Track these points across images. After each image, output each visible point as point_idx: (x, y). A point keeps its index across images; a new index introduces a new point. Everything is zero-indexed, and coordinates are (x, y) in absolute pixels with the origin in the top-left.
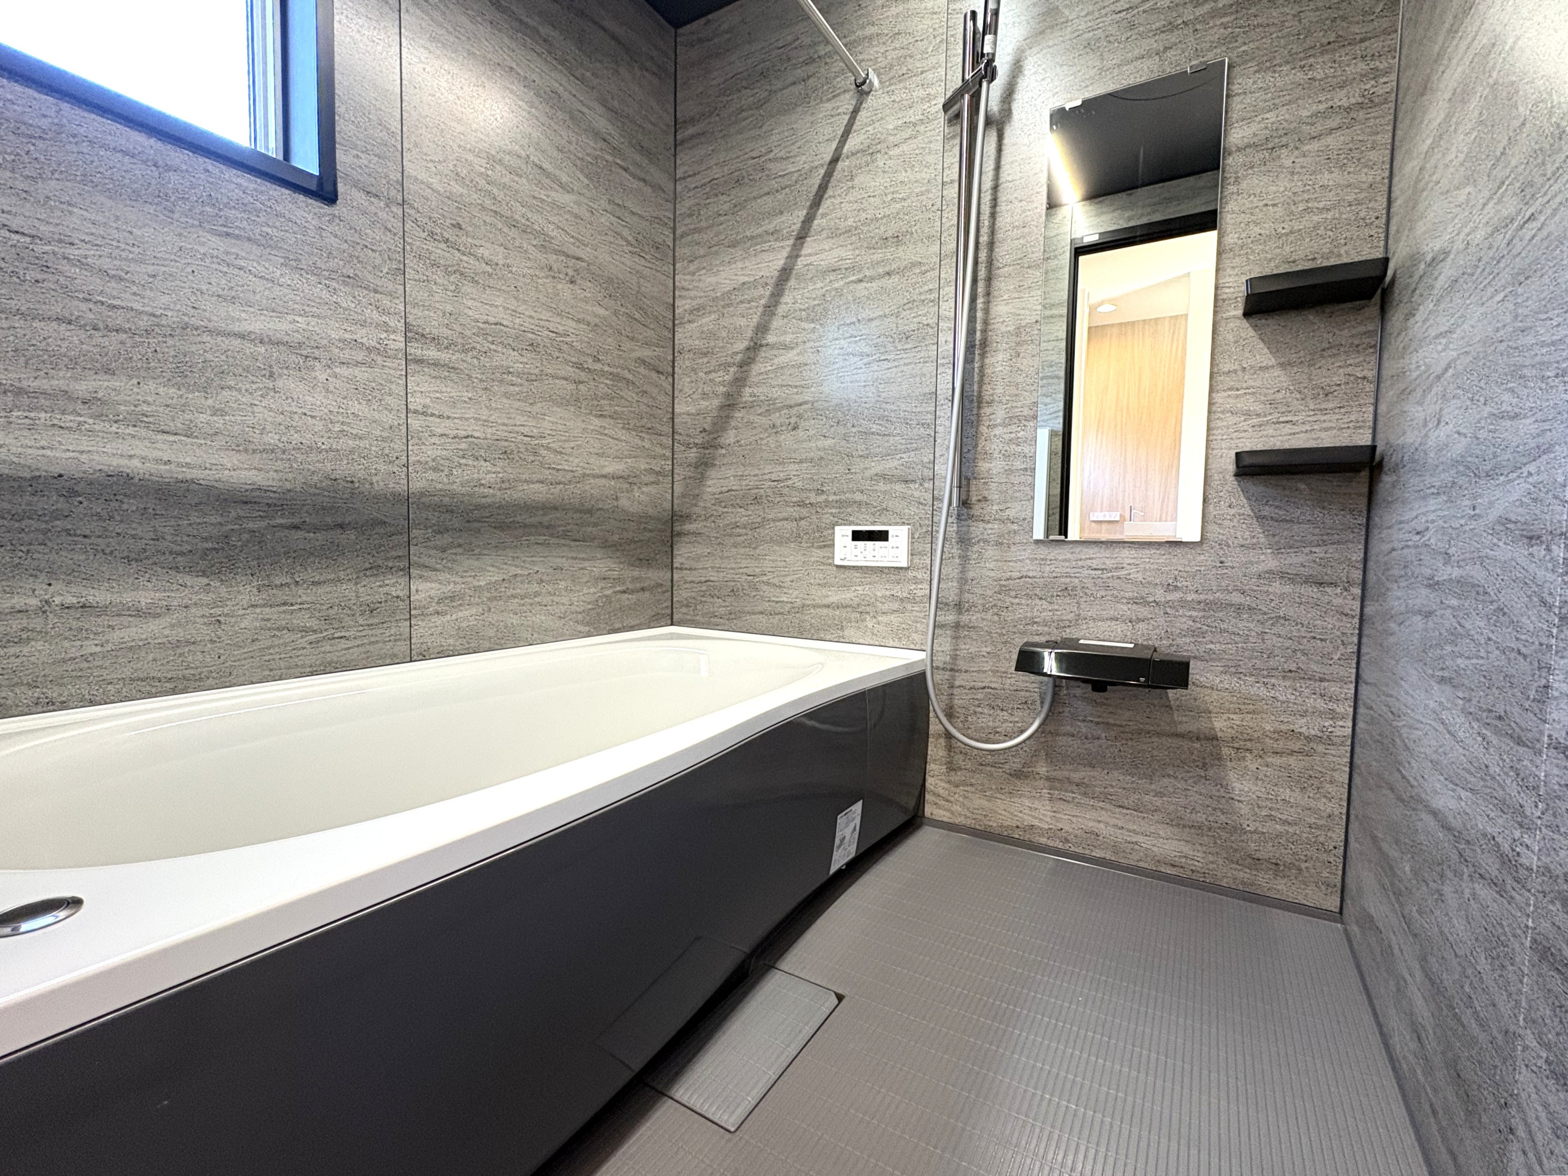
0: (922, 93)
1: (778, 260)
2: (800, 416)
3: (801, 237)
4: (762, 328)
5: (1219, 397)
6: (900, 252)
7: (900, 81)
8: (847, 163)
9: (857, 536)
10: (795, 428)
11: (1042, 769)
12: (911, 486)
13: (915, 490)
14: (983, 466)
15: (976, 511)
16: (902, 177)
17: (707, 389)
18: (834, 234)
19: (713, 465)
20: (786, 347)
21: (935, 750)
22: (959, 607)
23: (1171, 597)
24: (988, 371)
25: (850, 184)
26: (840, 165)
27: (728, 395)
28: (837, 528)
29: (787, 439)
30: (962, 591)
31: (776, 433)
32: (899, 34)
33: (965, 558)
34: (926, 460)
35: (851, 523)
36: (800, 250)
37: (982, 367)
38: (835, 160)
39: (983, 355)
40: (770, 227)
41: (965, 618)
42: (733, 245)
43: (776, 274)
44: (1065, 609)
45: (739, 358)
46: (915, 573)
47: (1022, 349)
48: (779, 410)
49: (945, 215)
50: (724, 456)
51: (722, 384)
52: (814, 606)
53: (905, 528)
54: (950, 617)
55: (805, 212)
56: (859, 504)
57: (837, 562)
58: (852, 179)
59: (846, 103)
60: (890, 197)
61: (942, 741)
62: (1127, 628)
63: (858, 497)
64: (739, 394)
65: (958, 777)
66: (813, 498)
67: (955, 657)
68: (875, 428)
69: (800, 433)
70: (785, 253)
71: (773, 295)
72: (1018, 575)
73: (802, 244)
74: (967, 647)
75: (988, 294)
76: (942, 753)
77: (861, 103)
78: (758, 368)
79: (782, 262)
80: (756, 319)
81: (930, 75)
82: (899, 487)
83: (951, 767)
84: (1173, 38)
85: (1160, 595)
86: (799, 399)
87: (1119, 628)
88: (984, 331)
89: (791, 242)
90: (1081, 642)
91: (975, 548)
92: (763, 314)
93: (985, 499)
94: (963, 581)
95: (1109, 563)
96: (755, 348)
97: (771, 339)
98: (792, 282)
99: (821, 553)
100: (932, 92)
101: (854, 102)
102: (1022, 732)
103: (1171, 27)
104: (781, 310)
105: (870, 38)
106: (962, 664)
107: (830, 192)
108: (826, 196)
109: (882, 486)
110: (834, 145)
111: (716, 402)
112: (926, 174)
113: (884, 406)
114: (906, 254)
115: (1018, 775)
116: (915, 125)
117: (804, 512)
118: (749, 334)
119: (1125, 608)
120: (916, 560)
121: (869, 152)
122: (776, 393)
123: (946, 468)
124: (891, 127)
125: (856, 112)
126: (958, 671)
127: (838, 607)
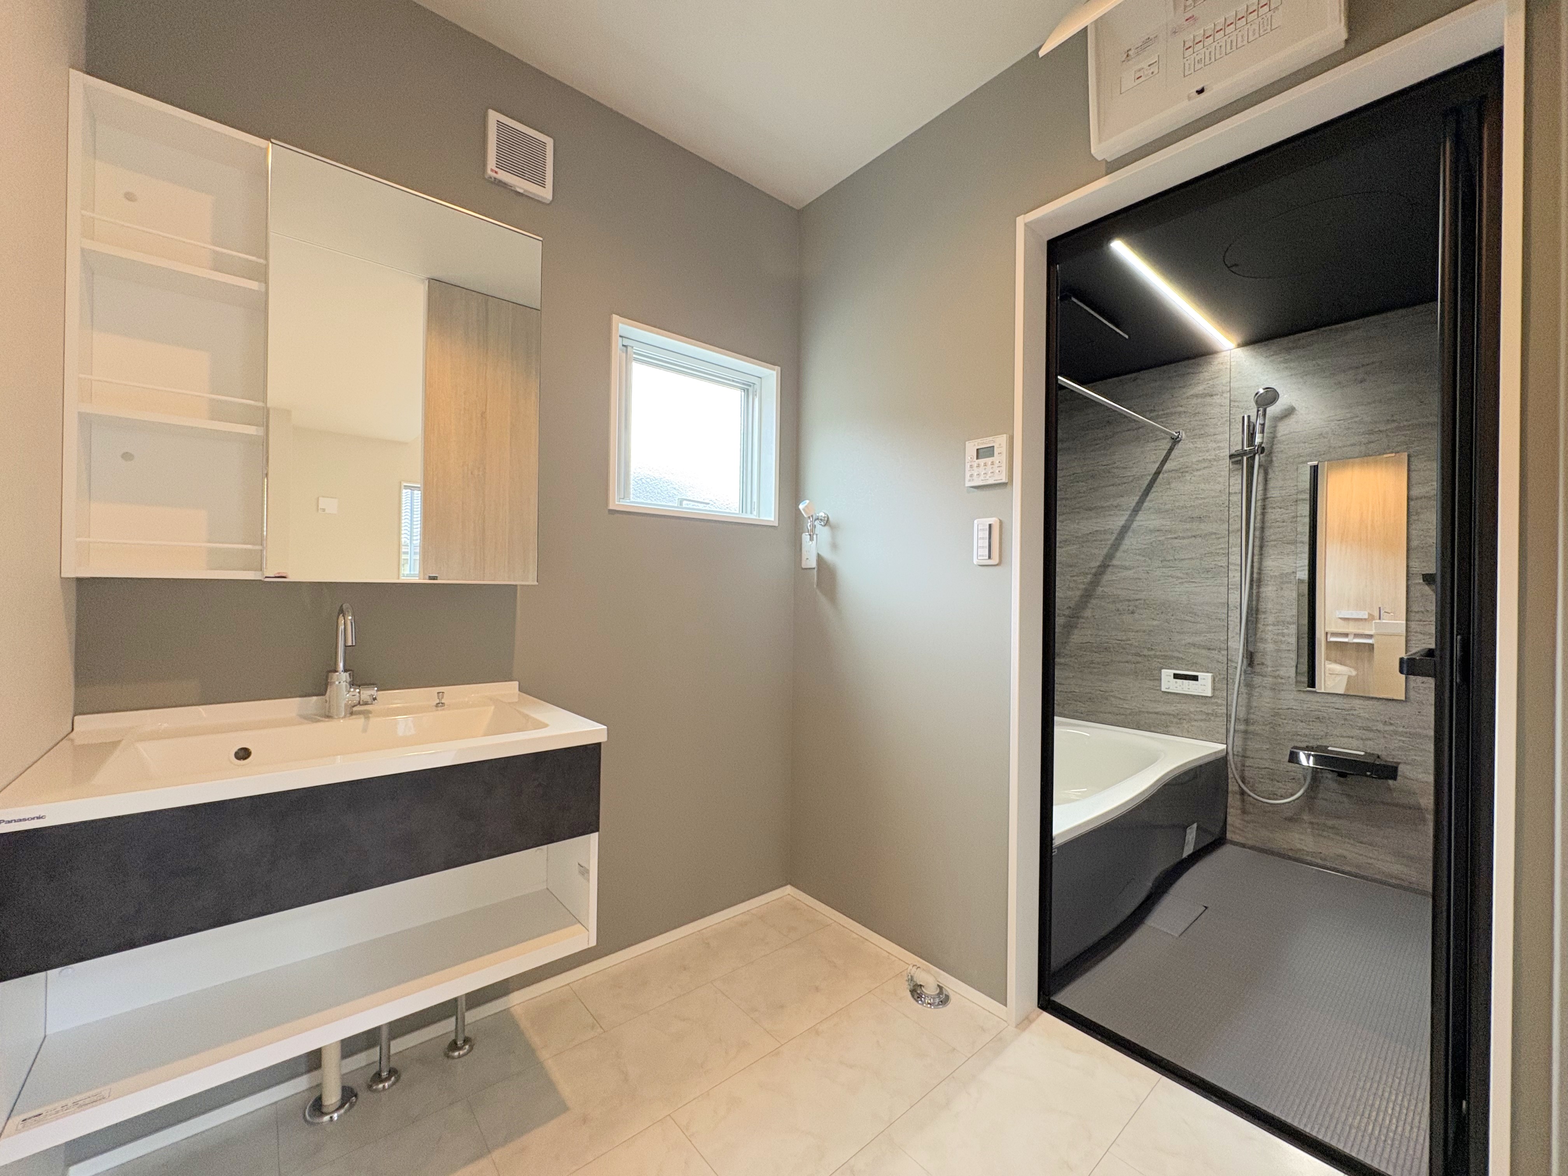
0: (1214, 445)
1: (1121, 521)
2: (1136, 606)
3: (1136, 510)
4: (1110, 556)
5: (1413, 625)
6: (1202, 526)
7: (1200, 438)
8: (1166, 475)
9: (1176, 676)
10: (1133, 613)
11: (1306, 817)
12: (1213, 652)
13: (1214, 654)
14: (1261, 646)
15: (1258, 669)
16: (1202, 486)
17: (1072, 585)
18: (1159, 511)
19: (1076, 627)
20: (1126, 568)
21: (1233, 801)
22: (1247, 721)
23: (1387, 728)
24: (1263, 595)
25: (1168, 486)
26: (1161, 476)
27: (1086, 590)
28: (1163, 671)
29: (1127, 618)
30: (1248, 713)
31: (1120, 614)
32: (1198, 413)
33: (1250, 695)
34: (1222, 638)
35: (1171, 669)
36: (1135, 517)
37: (1258, 592)
38: (1158, 473)
39: (1259, 587)
40: (1115, 503)
41: (1251, 728)
42: (1090, 509)
43: (1120, 528)
44: (1318, 729)
45: (1094, 571)
46: (1216, 700)
47: (1284, 586)
48: (1121, 601)
49: (1231, 510)
50: (1084, 623)
51: (1083, 583)
52: (1148, 712)
53: (1210, 675)
54: (1242, 727)
55: (1138, 498)
56: (1178, 658)
57: (1163, 689)
58: (1169, 484)
59: (1166, 445)
60: (1194, 496)
61: (1238, 796)
62: (1359, 743)
63: (1176, 654)
64: (1094, 590)
65: (1247, 818)
66: (1146, 652)
67: (1245, 750)
68: (1187, 618)
69: (1136, 616)
70: (1125, 518)
71: (1116, 539)
72: (1286, 707)
73: (1137, 514)
74: (1252, 745)
75: (1261, 554)
76: (1238, 803)
77: (1174, 446)
78: (1107, 577)
79: (1123, 522)
80: (1105, 551)
81: (1219, 437)
82: (1204, 652)
83: (1244, 812)
84: (1373, 437)
85: (1380, 726)
86: (1137, 597)
87: (1355, 743)
88: (1259, 574)
89: (1129, 513)
90: (1330, 748)
91: (1257, 690)
92: (1111, 548)
93: (1263, 664)
94: (1249, 707)
95: (1347, 706)
96: (1104, 567)
97: (1115, 562)
98: (1130, 534)
99: (1150, 684)
100: (1221, 445)
101: (1170, 444)
102: (1292, 795)
103: (1371, 432)
104: (1123, 547)
105: (1180, 413)
106: (1249, 753)
107: (1153, 490)
109: (1192, 650)
110: (1157, 465)
111: (1078, 593)
112: (1218, 487)
113: (1193, 606)
114: (1206, 527)
115: (1290, 819)
116: (1210, 461)
117: (1139, 659)
118: (1101, 559)
119: (1358, 731)
120: (1217, 693)
121: (1182, 471)
122: (1119, 592)
123: (1237, 645)
124: (1194, 460)
125: (1171, 449)
126: (1247, 757)
127: (1164, 714)
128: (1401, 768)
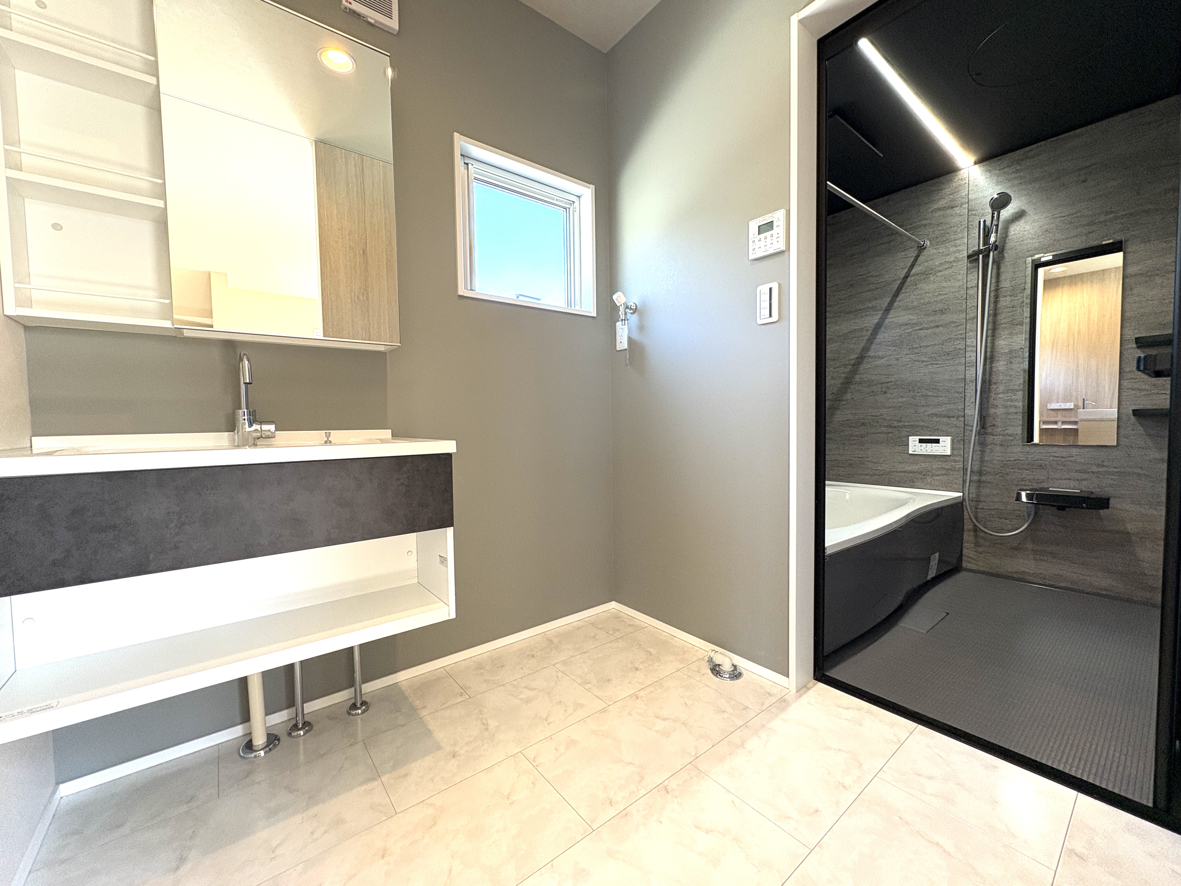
0: (954, 249)
1: (875, 320)
2: (888, 388)
3: (888, 310)
4: (866, 349)
5: (1125, 383)
6: (944, 317)
7: (942, 244)
8: (913, 278)
9: (921, 441)
10: (885, 393)
11: (1029, 546)
12: (952, 419)
13: (954, 421)
14: (992, 411)
15: (989, 430)
16: (944, 284)
17: (835, 375)
18: (907, 309)
19: (838, 409)
20: (880, 358)
21: (968, 537)
22: (980, 473)
23: (1100, 470)
24: (994, 369)
25: (915, 287)
26: (909, 279)
27: (846, 378)
28: (910, 438)
29: (880, 398)
30: (981, 466)
31: (874, 395)
32: (941, 223)
33: (983, 452)
34: (960, 408)
35: (917, 435)
36: (887, 315)
37: (991, 368)
38: (906, 277)
39: (992, 362)
40: (870, 305)
41: (984, 478)
42: (850, 312)
43: (874, 326)
44: (1041, 475)
45: (852, 362)
46: (954, 458)
47: (1013, 361)
48: (876, 385)
49: (968, 301)
50: (844, 405)
51: (844, 373)
52: (897, 472)
53: (949, 438)
54: (975, 478)
55: (889, 299)
56: (922, 427)
57: (910, 452)
58: (916, 285)
59: (913, 253)
60: (937, 293)
61: (972, 533)
62: (1076, 483)
63: (921, 423)
64: (853, 378)
65: (980, 549)
66: (896, 424)
67: (978, 496)
68: (930, 394)
69: (889, 395)
70: (878, 317)
71: (871, 334)
72: (1014, 459)
73: (888, 313)
74: (985, 491)
75: (993, 336)
76: (972, 538)
77: (921, 253)
78: (864, 366)
79: (877, 321)
80: (862, 345)
81: (958, 242)
82: (945, 420)
83: (977, 545)
84: (1093, 228)
85: (1095, 469)
86: (889, 380)
87: (1072, 484)
88: (992, 352)
89: (882, 312)
90: (1050, 489)
91: (989, 447)
92: (867, 343)
93: (994, 425)
94: (982, 461)
96: (861, 358)
97: (871, 353)
98: (883, 329)
99: (899, 449)
100: (960, 248)
101: (917, 252)
102: (1017, 529)
103: (1091, 223)
104: (877, 340)
105: (925, 225)
106: (983, 499)
107: (903, 291)
108: (901, 292)
109: (935, 419)
110: (906, 270)
111: (840, 381)
112: (957, 284)
113: (935, 384)
114: (948, 318)
115: (1016, 549)
116: (951, 262)
117: (890, 430)
118: (859, 351)
119: (1075, 474)
120: (955, 452)
121: (926, 274)
122: (874, 378)
123: (973, 412)
124: (937, 263)
125: (917, 257)
126: (980, 501)
127: (911, 472)
128: (1112, 502)
